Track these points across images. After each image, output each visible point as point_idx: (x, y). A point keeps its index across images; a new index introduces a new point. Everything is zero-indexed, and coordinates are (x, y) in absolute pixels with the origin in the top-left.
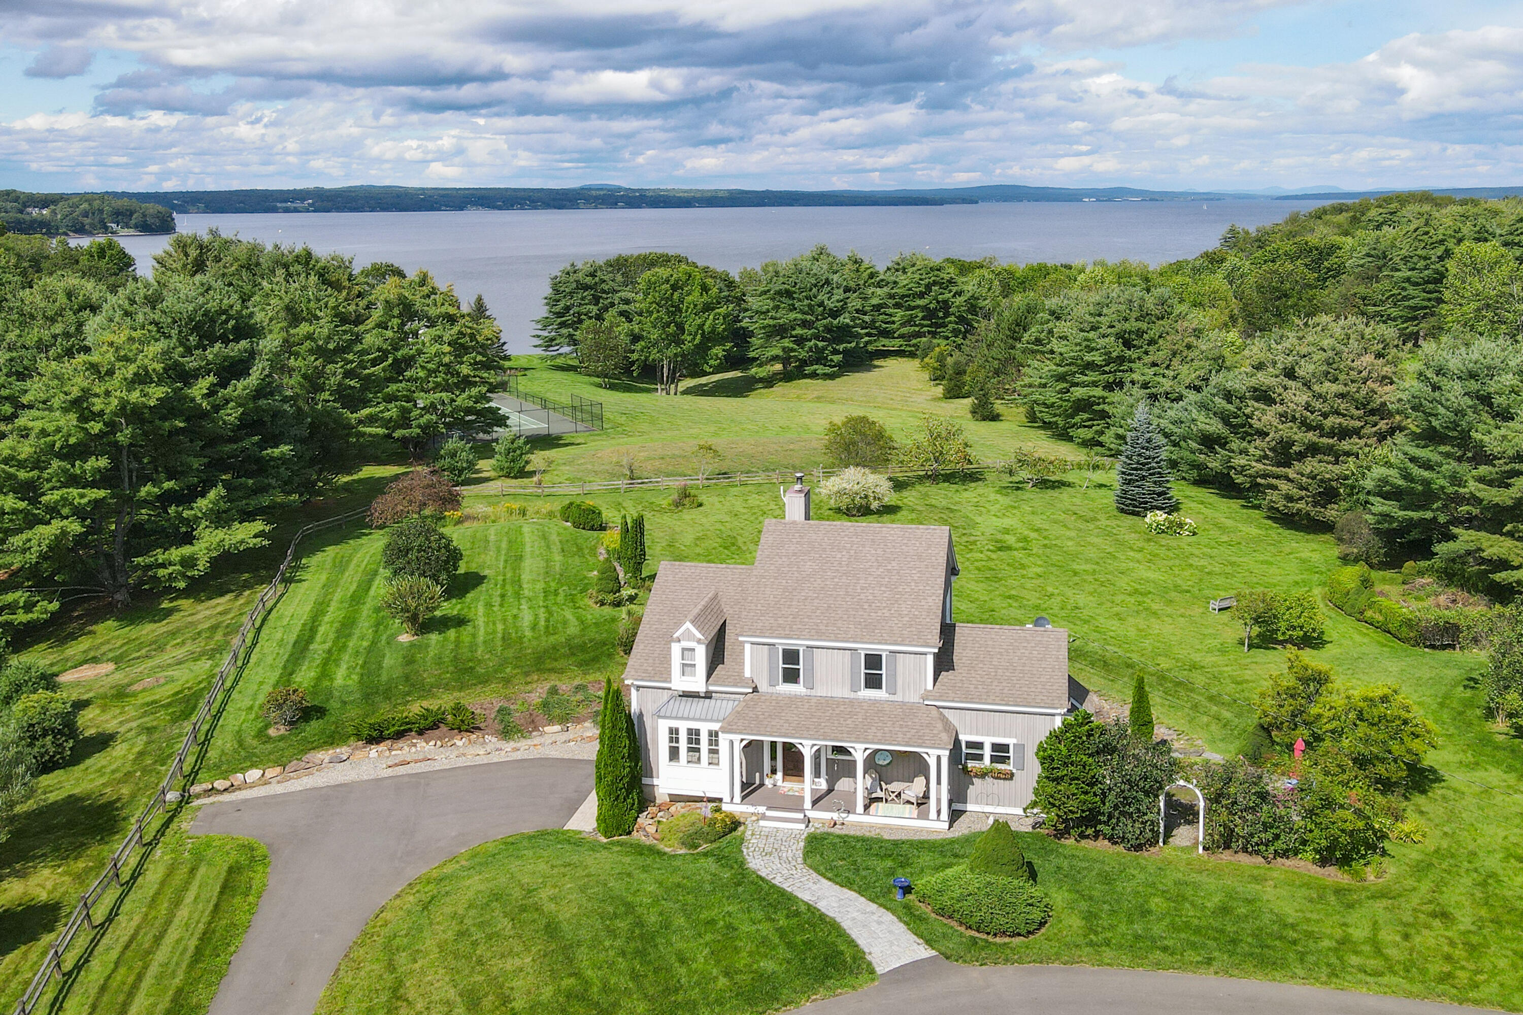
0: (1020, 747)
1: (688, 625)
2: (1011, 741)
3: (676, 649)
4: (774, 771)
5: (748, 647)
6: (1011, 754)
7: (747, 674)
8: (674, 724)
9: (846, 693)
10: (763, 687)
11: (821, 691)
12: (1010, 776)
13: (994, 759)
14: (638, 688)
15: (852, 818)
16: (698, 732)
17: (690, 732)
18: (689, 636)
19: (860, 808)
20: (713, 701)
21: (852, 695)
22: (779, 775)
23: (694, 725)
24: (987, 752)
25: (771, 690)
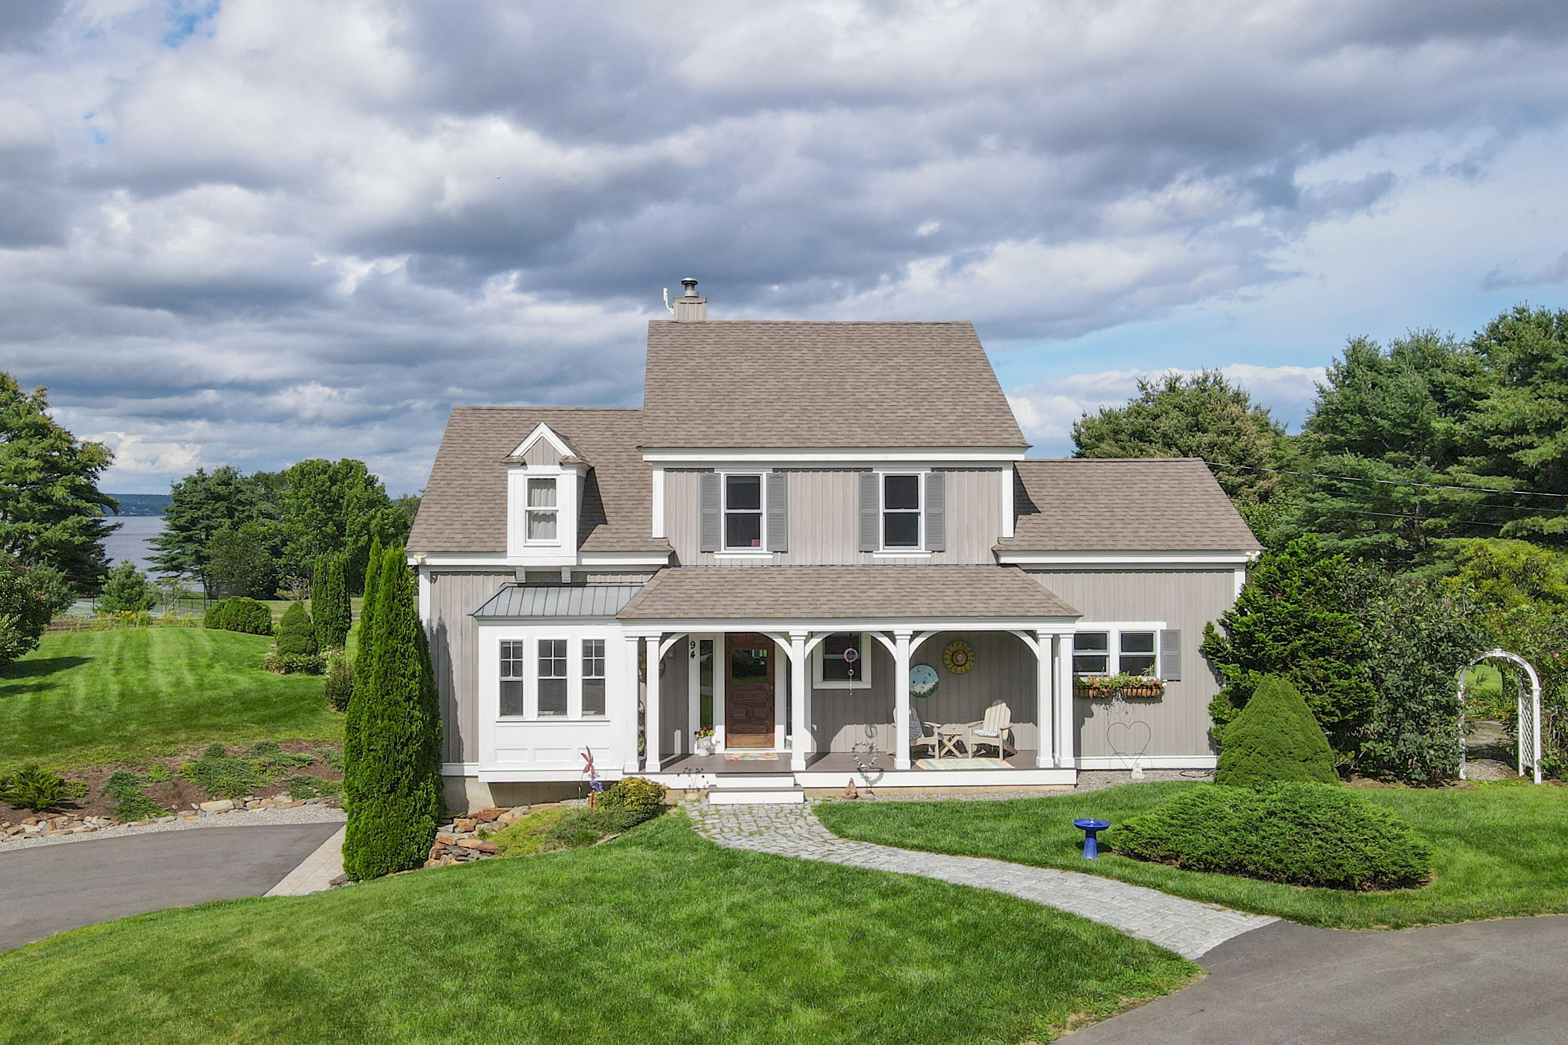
0: (1171, 637)
1: (543, 430)
2: (1156, 627)
3: (517, 481)
4: (707, 724)
5: (658, 477)
6: (1157, 651)
7: (658, 530)
8: (511, 633)
9: (851, 556)
10: (689, 555)
11: (800, 555)
12: (1153, 695)
13: (1127, 665)
14: (435, 573)
15: (889, 779)
16: (561, 647)
17: (545, 647)
18: (543, 452)
19: (903, 759)
20: (588, 591)
21: (863, 559)
22: (719, 731)
23: (552, 633)
24: (1114, 652)
25: (705, 560)
